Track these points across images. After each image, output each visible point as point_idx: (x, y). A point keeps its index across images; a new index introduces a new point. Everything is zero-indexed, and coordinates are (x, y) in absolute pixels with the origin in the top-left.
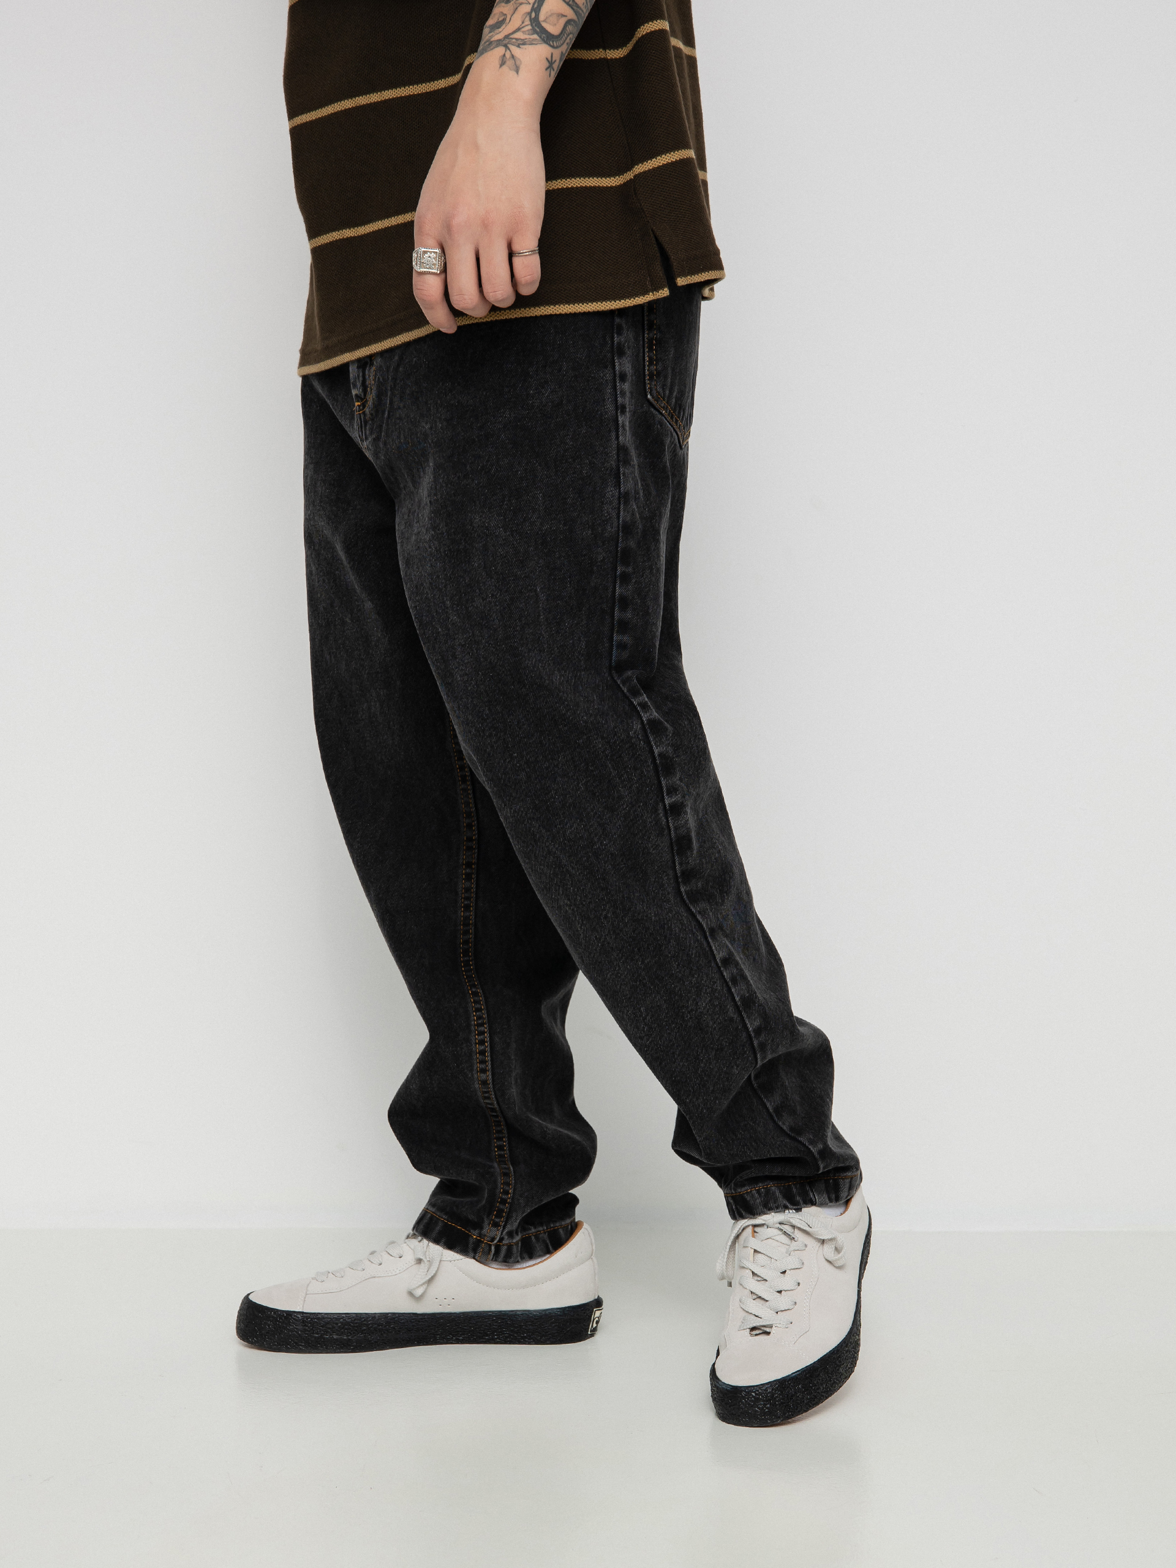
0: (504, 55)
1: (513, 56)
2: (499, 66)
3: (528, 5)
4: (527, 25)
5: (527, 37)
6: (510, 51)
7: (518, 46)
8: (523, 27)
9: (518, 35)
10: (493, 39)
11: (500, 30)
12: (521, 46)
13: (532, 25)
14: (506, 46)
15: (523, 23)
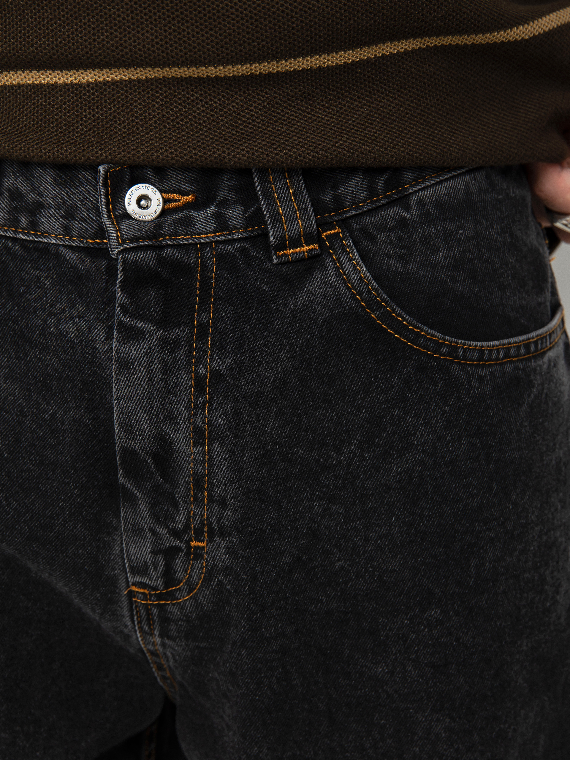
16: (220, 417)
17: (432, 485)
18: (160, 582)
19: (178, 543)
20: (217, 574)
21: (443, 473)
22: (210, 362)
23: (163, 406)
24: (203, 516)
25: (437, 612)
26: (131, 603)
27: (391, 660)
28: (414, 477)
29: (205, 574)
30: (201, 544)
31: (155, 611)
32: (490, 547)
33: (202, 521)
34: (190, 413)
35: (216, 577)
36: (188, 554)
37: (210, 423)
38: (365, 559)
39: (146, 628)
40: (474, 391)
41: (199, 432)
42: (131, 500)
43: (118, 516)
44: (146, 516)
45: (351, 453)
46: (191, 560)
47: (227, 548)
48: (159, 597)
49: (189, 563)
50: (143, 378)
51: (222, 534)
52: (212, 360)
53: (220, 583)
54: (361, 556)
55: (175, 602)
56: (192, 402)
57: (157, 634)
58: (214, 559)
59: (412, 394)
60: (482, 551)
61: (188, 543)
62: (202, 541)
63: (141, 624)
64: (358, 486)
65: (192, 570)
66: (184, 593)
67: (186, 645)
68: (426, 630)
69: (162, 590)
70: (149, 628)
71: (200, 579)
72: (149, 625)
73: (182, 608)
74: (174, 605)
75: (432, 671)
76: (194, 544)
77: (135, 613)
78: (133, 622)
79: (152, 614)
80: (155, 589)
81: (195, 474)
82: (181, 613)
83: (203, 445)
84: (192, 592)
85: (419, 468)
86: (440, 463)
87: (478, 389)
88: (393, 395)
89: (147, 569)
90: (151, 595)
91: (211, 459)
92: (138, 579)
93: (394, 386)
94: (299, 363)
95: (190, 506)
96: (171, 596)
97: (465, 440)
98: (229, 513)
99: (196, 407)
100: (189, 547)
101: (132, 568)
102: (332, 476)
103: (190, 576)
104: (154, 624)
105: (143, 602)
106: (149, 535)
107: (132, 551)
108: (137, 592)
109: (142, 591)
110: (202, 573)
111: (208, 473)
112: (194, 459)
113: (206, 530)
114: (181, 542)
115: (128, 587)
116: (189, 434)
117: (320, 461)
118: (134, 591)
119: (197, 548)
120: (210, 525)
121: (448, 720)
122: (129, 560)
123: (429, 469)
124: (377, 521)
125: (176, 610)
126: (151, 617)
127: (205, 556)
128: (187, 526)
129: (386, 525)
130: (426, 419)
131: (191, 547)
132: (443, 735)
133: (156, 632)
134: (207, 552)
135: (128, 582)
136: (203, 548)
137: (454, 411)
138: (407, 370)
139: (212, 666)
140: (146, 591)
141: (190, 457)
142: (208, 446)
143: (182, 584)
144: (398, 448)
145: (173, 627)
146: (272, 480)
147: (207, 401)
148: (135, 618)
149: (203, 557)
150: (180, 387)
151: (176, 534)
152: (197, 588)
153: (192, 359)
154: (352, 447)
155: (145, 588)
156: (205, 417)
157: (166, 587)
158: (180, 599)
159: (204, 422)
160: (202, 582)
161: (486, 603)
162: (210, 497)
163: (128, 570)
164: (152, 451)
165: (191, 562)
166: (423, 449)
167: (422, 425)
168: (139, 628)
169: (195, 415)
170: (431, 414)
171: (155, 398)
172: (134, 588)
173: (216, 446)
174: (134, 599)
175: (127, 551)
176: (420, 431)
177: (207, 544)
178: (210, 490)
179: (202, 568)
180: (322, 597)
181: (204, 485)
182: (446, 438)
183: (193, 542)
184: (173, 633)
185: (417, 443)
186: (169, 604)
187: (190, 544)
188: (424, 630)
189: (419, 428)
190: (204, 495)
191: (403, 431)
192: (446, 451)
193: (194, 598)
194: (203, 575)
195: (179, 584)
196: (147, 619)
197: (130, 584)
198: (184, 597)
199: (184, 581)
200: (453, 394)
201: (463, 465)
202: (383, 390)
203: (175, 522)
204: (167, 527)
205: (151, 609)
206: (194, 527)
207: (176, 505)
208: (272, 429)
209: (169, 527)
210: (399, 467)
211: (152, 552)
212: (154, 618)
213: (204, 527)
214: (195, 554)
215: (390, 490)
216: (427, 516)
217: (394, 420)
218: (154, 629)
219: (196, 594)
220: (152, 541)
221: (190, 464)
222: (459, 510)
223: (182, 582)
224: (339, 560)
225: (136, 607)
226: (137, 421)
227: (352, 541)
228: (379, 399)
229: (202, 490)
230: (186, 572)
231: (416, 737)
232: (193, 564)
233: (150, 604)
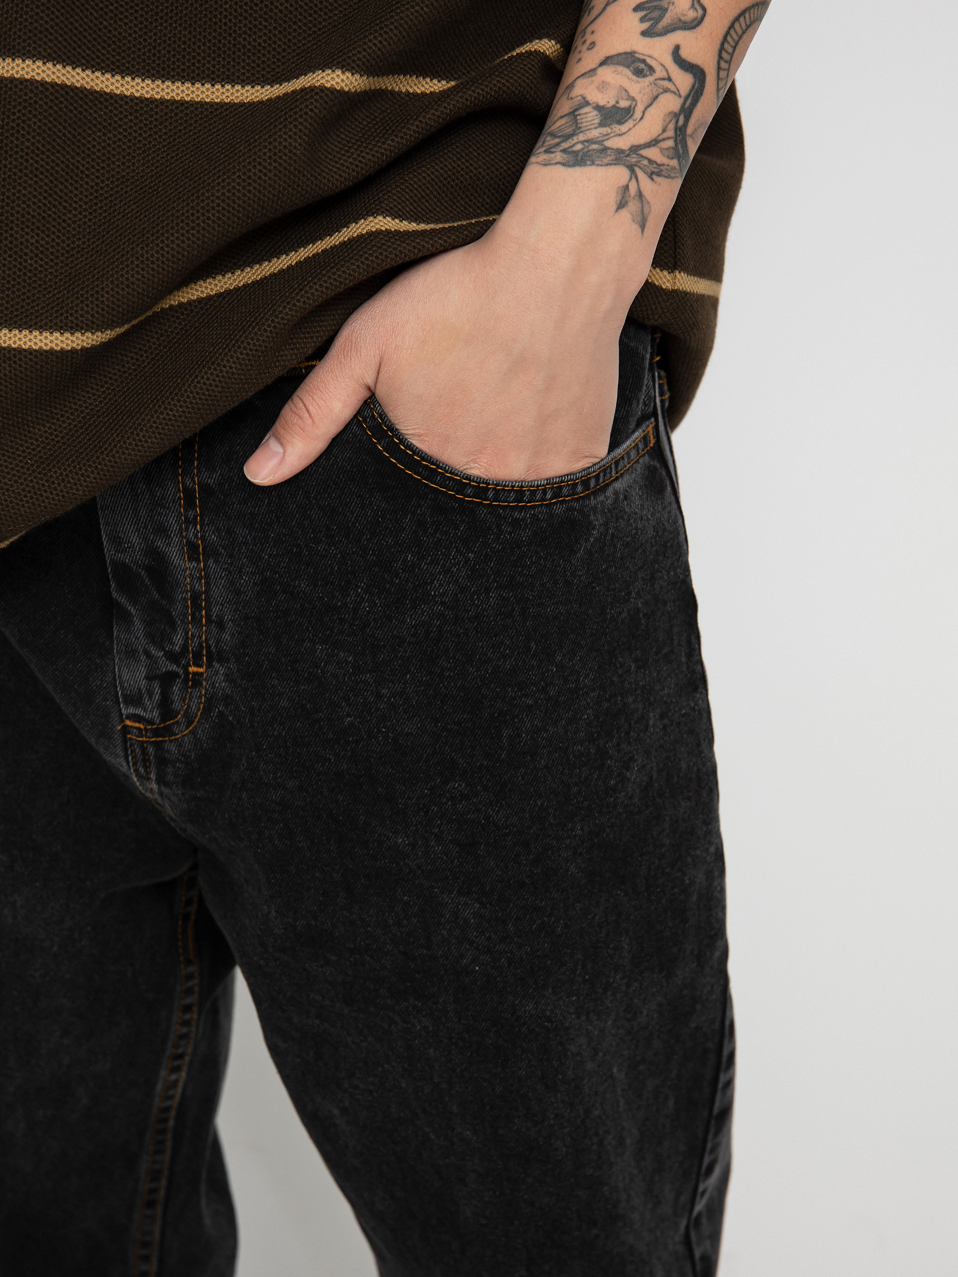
0: (626, 188)
1: (640, 195)
2: (615, 207)
3: (677, 98)
4: (669, 138)
5: (666, 161)
6: (637, 181)
7: (651, 175)
8: (664, 139)
9: (653, 153)
10: (608, 144)
11: (624, 128)
12: (654, 177)
13: (676, 141)
14: (631, 168)
15: (664, 131)
16: (213, 533)
17: (453, 642)
18: (156, 715)
19: (175, 667)
20: (217, 704)
21: (467, 629)
22: (197, 473)
23: (151, 517)
24: (201, 637)
25: (461, 786)
26: (125, 741)
27: (411, 832)
28: (431, 632)
29: (204, 704)
30: (201, 670)
31: (151, 750)
32: (527, 716)
33: (200, 643)
34: (181, 527)
35: (216, 707)
36: (186, 680)
37: (203, 538)
38: (377, 717)
39: (142, 770)
40: (505, 536)
41: (192, 548)
42: (126, 617)
43: (110, 636)
44: (140, 634)
45: (358, 597)
46: (189, 687)
47: (226, 674)
48: (156, 733)
49: (187, 691)
50: (125, 488)
51: (222, 658)
52: (199, 471)
53: (221, 713)
54: (373, 714)
55: (173, 738)
56: (182, 514)
57: (154, 778)
58: (213, 687)
59: (427, 537)
60: (516, 720)
61: (186, 667)
62: (201, 666)
63: (136, 765)
64: (368, 635)
65: (190, 700)
66: (183, 727)
67: (183, 794)
68: (449, 803)
69: (159, 724)
70: (145, 770)
71: (199, 710)
72: (146, 768)
73: (180, 746)
74: (171, 741)
75: (457, 849)
76: (192, 669)
77: (129, 752)
78: (128, 762)
79: (148, 754)
80: (150, 722)
81: (192, 590)
82: (179, 751)
83: (198, 561)
84: (190, 726)
85: (437, 621)
86: (463, 617)
87: (510, 533)
88: (403, 538)
89: (141, 697)
90: (146, 730)
91: (207, 576)
92: (131, 710)
93: (405, 529)
94: (294, 489)
95: (188, 626)
96: (168, 731)
97: (494, 592)
98: (226, 636)
99: (187, 521)
100: (187, 673)
101: (125, 696)
102: (337, 618)
103: (189, 707)
104: (150, 765)
105: (138, 739)
106: (143, 658)
107: (126, 676)
108: (131, 727)
109: (137, 725)
110: (201, 703)
111: (205, 590)
112: (191, 574)
113: (204, 652)
114: (178, 666)
115: (122, 721)
116: (183, 548)
117: (324, 599)
118: (128, 726)
119: (195, 674)
120: (208, 647)
121: (477, 905)
122: (122, 688)
123: (450, 623)
124: (390, 676)
125: (173, 748)
126: (147, 757)
127: (204, 683)
128: (185, 648)
129: (400, 682)
130: (445, 567)
131: (189, 673)
132: (472, 921)
133: (153, 776)
134: (206, 679)
135: (121, 715)
136: (201, 674)
137: (480, 558)
138: (421, 511)
139: (209, 824)
140: (142, 727)
141: (185, 572)
142: (204, 562)
143: (180, 716)
144: (412, 597)
145: (170, 770)
146: (271, 611)
147: (198, 515)
148: (130, 758)
149: (202, 684)
150: (168, 498)
151: (173, 657)
152: (196, 720)
153: (178, 469)
154: (359, 591)
155: (139, 722)
156: (198, 531)
157: (163, 720)
158: (178, 734)
159: (196, 536)
160: (201, 713)
161: (523, 779)
162: (208, 617)
163: (121, 700)
164: (144, 564)
165: (189, 690)
166: (441, 600)
167: (440, 573)
168: (134, 771)
169: (187, 529)
170: (451, 562)
171: (140, 509)
172: (128, 723)
173: (211, 562)
174: (129, 736)
175: (120, 677)
176: (438, 581)
177: (206, 670)
178: (208, 609)
179: (200, 697)
180: (330, 755)
181: (202, 603)
182: (471, 589)
183: (191, 666)
184: (170, 778)
185: (435, 593)
186: (166, 741)
187: (188, 669)
188: (446, 803)
189: (436, 577)
190: (202, 615)
191: (418, 579)
192: (470, 604)
193: (192, 732)
194: (202, 705)
195: (176, 717)
196: (142, 759)
197: (124, 717)
198: (182, 732)
199: (182, 713)
200: (479, 539)
201: (491, 622)
202: (393, 532)
203: (173, 644)
204: (163, 649)
205: (147, 747)
206: (192, 649)
207: (173, 625)
208: (270, 556)
209: (165, 649)
210: (414, 619)
211: (147, 678)
212: (149, 758)
213: (202, 650)
214: (193, 680)
215: (404, 644)
216: (448, 677)
217: (406, 566)
218: (150, 773)
219: (195, 727)
220: (146, 665)
221: (186, 579)
222: (487, 672)
223: (179, 713)
224: (348, 715)
225: (131, 745)
226: (125, 534)
227: (363, 695)
228: (388, 542)
229: (200, 608)
230: (184, 701)
231: (443, 919)
232: (191, 692)
233: (147, 742)
